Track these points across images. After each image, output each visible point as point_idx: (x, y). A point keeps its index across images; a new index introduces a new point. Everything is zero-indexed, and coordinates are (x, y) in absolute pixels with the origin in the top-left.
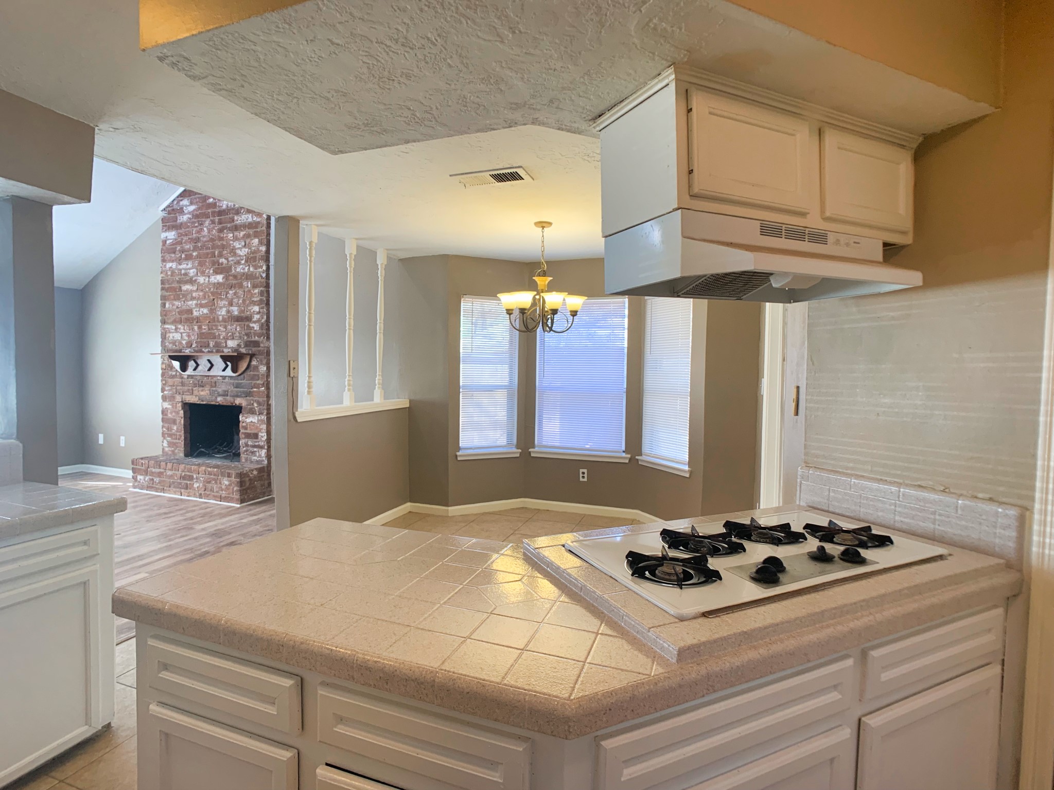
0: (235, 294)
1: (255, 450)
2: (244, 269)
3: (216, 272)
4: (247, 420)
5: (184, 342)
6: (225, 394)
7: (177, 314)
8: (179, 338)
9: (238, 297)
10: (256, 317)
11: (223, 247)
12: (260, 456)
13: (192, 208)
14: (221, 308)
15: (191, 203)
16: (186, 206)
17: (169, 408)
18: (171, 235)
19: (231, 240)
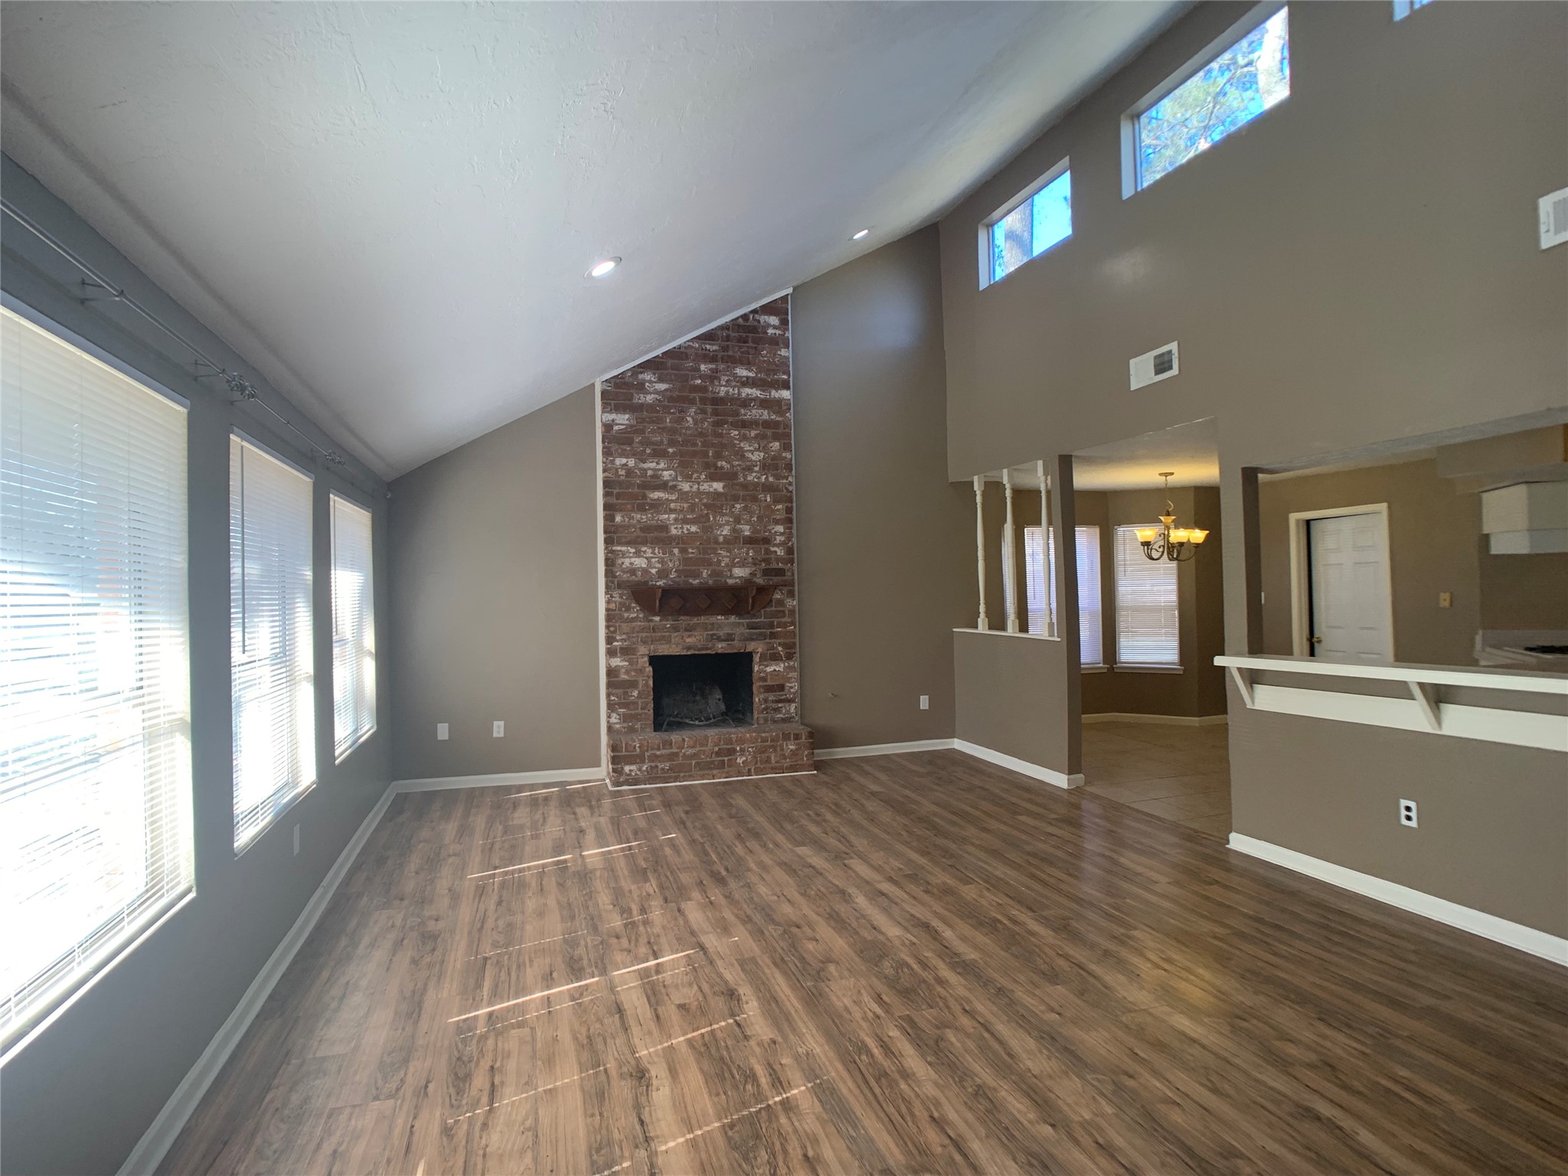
0: (745, 508)
1: (780, 705)
2: (759, 478)
3: (712, 478)
4: (765, 670)
5: (654, 571)
6: (729, 638)
7: (638, 530)
8: (644, 566)
9: (751, 514)
10: (779, 539)
11: (723, 446)
12: (788, 712)
13: (662, 386)
14: (721, 526)
15: (661, 380)
16: (650, 382)
17: (622, 667)
18: (622, 419)
19: (736, 439)
